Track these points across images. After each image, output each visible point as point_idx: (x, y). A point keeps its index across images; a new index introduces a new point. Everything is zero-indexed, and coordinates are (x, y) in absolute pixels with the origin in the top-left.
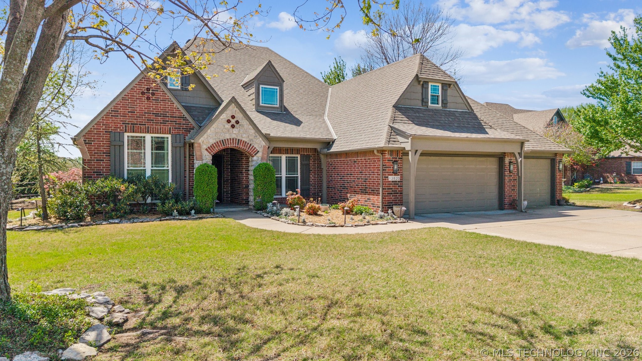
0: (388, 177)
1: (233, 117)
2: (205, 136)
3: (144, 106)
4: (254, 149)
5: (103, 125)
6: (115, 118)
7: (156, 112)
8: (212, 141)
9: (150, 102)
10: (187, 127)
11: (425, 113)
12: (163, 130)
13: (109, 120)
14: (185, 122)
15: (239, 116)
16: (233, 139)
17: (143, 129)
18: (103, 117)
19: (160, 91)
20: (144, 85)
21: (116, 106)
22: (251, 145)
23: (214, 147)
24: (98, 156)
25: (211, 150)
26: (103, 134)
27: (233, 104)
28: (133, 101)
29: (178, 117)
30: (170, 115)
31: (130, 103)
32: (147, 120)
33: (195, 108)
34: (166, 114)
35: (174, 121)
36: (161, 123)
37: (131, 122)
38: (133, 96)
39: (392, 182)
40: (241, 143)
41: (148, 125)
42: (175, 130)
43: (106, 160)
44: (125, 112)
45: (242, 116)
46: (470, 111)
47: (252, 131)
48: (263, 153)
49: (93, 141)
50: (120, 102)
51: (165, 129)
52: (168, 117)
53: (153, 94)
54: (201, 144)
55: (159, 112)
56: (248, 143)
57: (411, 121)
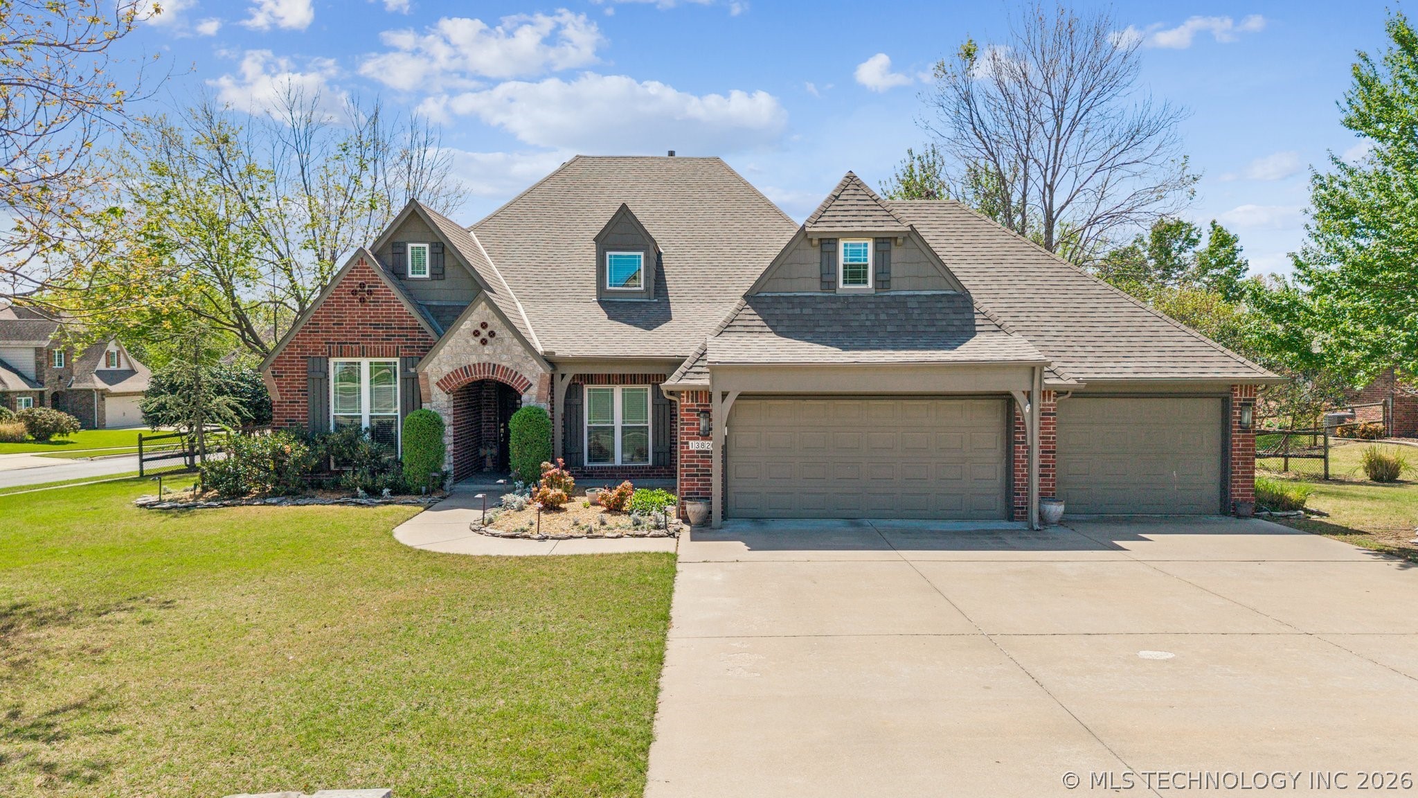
0: (687, 443)
1: (484, 325)
2: (435, 360)
3: (357, 313)
4: (522, 381)
5: (298, 347)
6: (315, 336)
7: (376, 321)
8: (447, 369)
9: (366, 306)
10: (425, 343)
12: (386, 352)
13: (306, 339)
14: (423, 336)
15: (495, 323)
16: (484, 364)
17: (356, 350)
18: (297, 335)
19: (381, 287)
20: (357, 279)
21: (316, 317)
22: (516, 373)
23: (450, 378)
24: (292, 395)
25: (445, 384)
26: (298, 361)
27: (483, 304)
28: (339, 305)
29: (410, 328)
30: (398, 324)
31: (337, 309)
32: (362, 336)
33: (451, 309)
34: (391, 325)
35: (404, 336)
36: (383, 339)
37: (337, 339)
38: (340, 298)
39: (698, 452)
40: (498, 371)
41: (362, 343)
42: (406, 351)
43: (303, 402)
44: (328, 324)
45: (500, 322)
46: (960, 291)
47: (519, 349)
48: (540, 388)
49: (283, 372)
50: (322, 309)
51: (390, 349)
52: (395, 328)
53: (370, 293)
54: (429, 373)
55: (380, 321)
56: (512, 371)
57: (771, 327)
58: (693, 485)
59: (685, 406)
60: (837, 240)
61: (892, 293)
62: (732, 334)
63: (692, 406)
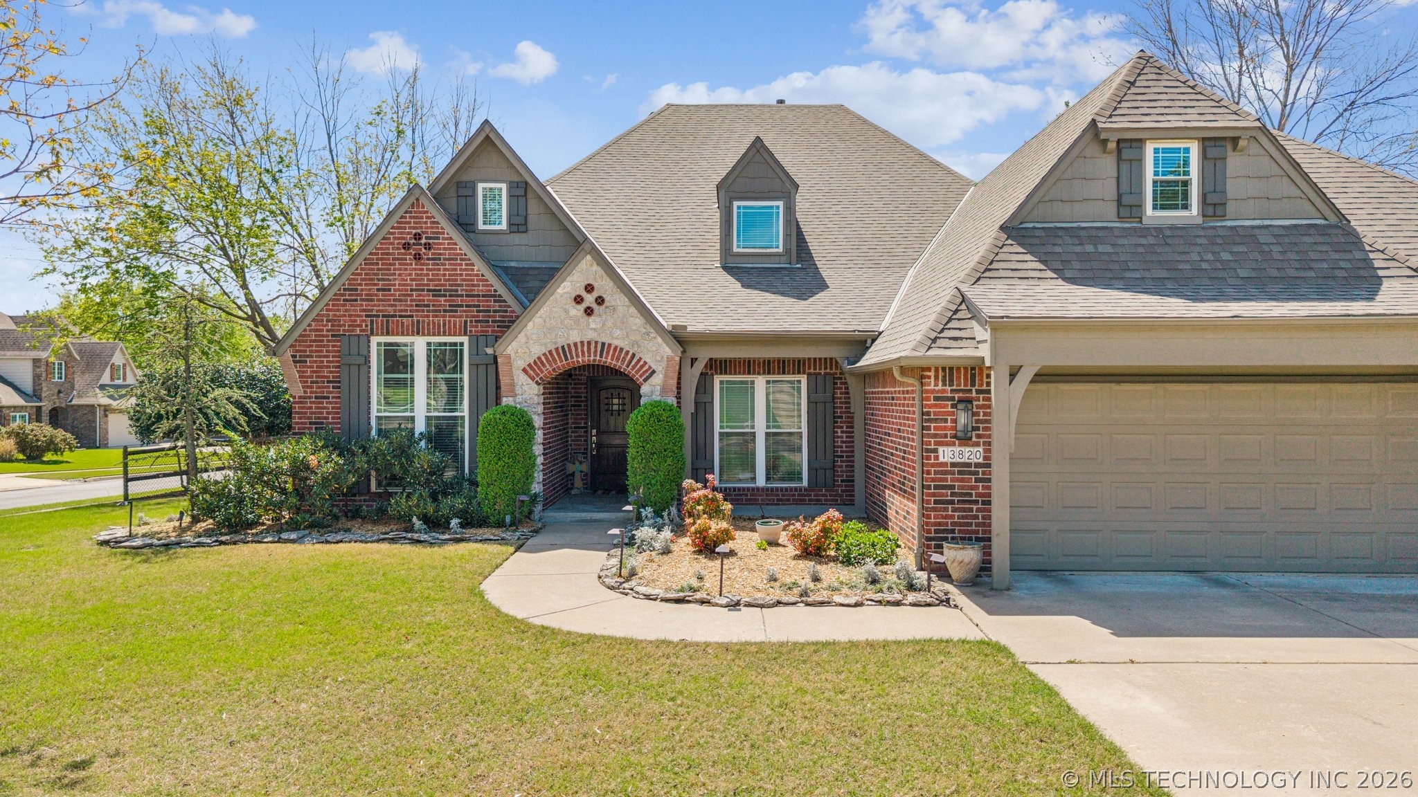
0: (935, 451)
1: (589, 288)
2: (521, 337)
3: (410, 275)
4: (642, 367)
5: (327, 321)
6: (352, 306)
7: (436, 285)
8: (537, 350)
9: (423, 265)
10: (503, 317)
11: (1120, 241)
12: (450, 328)
13: (338, 310)
14: (500, 306)
15: (604, 286)
16: (589, 343)
17: (408, 326)
18: (327, 305)
19: (443, 239)
20: (410, 228)
21: (354, 279)
22: (634, 355)
23: (542, 362)
24: (319, 388)
25: (534, 370)
26: (328, 341)
27: (589, 257)
28: (386, 264)
29: (483, 296)
30: (466, 290)
31: (382, 269)
32: (417, 306)
33: (536, 272)
34: (457, 291)
35: (475, 306)
36: (445, 311)
37: (382, 311)
38: (387, 254)
39: (953, 465)
40: (608, 353)
41: (417, 316)
42: (477, 327)
43: (333, 397)
44: (370, 290)
45: (611, 284)
46: (1333, 219)
47: (638, 321)
48: (666, 376)
49: (308, 356)
50: (362, 269)
51: (455, 325)
52: (462, 296)
53: (428, 246)
54: (513, 356)
55: (441, 285)
56: (627, 352)
57: (1054, 271)
58: (946, 517)
59: (933, 391)
60: (1141, 142)
61: (1229, 223)
62: (996, 282)
63: (944, 391)
